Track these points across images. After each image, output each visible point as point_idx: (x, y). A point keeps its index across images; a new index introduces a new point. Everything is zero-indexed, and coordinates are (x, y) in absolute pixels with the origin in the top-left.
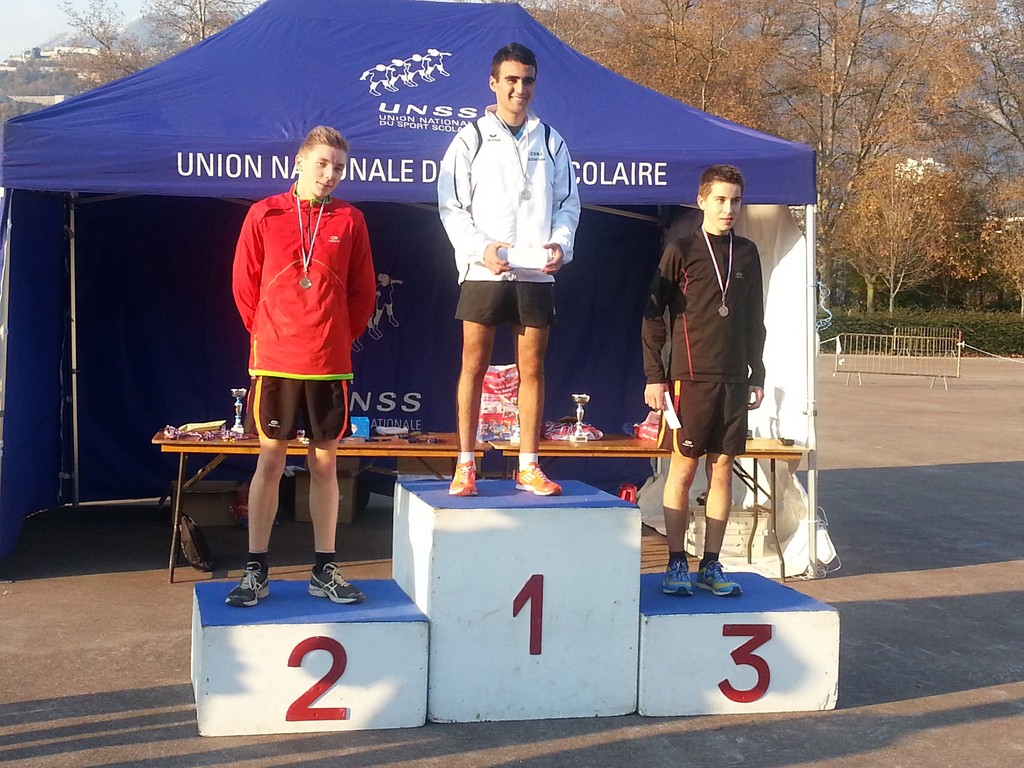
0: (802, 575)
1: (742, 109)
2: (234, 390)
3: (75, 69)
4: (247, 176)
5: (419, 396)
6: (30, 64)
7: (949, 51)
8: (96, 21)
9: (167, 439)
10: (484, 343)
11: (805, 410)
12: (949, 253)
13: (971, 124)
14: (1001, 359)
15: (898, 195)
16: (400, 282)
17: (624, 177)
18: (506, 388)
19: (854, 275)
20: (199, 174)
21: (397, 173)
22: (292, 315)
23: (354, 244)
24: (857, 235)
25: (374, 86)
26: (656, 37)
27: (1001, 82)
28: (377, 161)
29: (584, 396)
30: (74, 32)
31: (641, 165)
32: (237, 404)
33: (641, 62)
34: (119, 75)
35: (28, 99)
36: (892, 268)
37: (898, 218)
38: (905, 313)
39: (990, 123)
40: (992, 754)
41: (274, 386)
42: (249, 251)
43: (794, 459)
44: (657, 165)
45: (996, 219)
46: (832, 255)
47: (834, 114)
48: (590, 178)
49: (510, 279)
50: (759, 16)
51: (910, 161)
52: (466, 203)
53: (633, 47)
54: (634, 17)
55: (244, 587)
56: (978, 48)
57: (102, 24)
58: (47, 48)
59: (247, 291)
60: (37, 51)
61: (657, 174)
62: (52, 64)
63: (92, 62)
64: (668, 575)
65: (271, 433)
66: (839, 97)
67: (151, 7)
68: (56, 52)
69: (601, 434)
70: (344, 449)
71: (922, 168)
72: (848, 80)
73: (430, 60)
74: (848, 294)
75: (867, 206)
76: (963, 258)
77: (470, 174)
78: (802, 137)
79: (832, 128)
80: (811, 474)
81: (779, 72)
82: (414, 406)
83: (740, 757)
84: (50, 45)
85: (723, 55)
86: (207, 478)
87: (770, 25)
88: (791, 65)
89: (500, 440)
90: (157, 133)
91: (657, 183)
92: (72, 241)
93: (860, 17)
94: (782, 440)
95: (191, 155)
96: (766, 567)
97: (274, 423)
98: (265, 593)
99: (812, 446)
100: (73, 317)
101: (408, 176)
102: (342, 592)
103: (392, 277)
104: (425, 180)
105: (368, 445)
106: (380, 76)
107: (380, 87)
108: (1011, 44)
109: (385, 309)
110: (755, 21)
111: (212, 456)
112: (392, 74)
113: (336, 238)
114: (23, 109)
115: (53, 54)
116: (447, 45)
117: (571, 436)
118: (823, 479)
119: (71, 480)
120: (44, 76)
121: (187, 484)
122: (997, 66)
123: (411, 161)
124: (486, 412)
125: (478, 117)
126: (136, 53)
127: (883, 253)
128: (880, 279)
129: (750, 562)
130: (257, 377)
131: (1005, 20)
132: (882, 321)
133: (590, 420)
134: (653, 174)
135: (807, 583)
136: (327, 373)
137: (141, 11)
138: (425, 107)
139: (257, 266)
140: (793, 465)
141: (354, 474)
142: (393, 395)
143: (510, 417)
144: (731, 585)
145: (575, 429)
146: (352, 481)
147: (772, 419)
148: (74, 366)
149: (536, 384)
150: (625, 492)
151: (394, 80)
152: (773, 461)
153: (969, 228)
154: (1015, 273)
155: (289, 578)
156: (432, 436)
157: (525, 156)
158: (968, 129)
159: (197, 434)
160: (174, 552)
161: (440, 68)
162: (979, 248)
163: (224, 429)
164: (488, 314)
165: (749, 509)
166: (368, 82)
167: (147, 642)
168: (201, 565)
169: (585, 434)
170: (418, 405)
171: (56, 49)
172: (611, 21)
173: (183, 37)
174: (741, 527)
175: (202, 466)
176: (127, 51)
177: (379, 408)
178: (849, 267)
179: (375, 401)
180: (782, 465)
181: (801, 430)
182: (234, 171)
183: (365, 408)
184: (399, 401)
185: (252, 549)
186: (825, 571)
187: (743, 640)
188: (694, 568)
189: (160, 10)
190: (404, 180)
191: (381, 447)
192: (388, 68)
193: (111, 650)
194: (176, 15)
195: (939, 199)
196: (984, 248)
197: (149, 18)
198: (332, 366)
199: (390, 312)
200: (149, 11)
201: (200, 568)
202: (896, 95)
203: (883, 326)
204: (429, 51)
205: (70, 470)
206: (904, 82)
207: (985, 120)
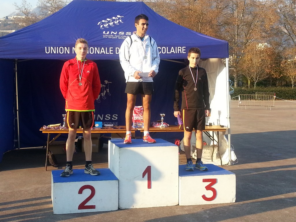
0: (227, 164)
1: (211, 30)
2: (63, 115)
3: (18, 22)
4: (65, 53)
5: (117, 115)
6: (5, 21)
7: (270, 12)
8: (24, 8)
9: (44, 129)
10: (133, 100)
11: (227, 117)
12: (271, 70)
13: (277, 33)
14: (286, 101)
15: (256, 54)
16: (111, 82)
17: (174, 51)
18: (141, 112)
19: (244, 77)
20: (51, 53)
21: (108, 51)
22: (77, 93)
23: (94, 73)
24: (245, 66)
25: (101, 26)
26: (186, 9)
27: (285, 21)
28: (103, 48)
29: (164, 114)
30: (17, 11)
31: (178, 47)
32: (64, 119)
33: (182, 17)
34: (31, 24)
35: (5, 31)
36: (255, 75)
37: (257, 61)
38: (260, 88)
39: (283, 32)
40: (279, 214)
41: (72, 114)
42: (64, 75)
43: (224, 131)
44: (183, 47)
45: (285, 60)
46: (238, 72)
47: (238, 31)
48: (164, 52)
49: (141, 81)
50: (216, 3)
51: (260, 44)
52: (128, 59)
53: (179, 12)
54: (179, 4)
55: (66, 171)
56: (279, 11)
57: (25, 9)
58: (10, 16)
59: (64, 87)
60: (7, 17)
61: (183, 50)
62: (12, 21)
63: (23, 20)
64: (187, 165)
65: (72, 127)
66: (239, 26)
67: (39, 4)
68: (12, 17)
69: (169, 125)
70: (95, 131)
71: (263, 46)
72: (241, 21)
73: (117, 18)
74: (243, 83)
75: (247, 57)
76: (276, 72)
77: (129, 51)
78: (228, 38)
79: (237, 35)
80: (229, 135)
81: (221, 19)
82: (116, 118)
83: (207, 216)
84: (11, 15)
85: (205, 14)
86: (56, 140)
87: (219, 5)
88: (225, 17)
89: (140, 127)
90: (39, 41)
91: (183, 53)
92: (16, 73)
93: (245, 3)
94: (220, 126)
95: (49, 47)
96: (216, 162)
97: (73, 124)
98: (72, 173)
99: (229, 127)
100: (17, 95)
101: (111, 52)
102: (94, 172)
103: (109, 81)
104: (116, 53)
105: (102, 130)
106: (103, 23)
107: (103, 27)
108: (288, 9)
109: (107, 91)
110: (215, 4)
111: (57, 134)
112: (107, 23)
113: (89, 71)
114: (3, 34)
115: (12, 18)
116: (123, 14)
117: (160, 126)
118: (233, 137)
119: (17, 142)
120: (9, 25)
121: (50, 142)
122: (285, 16)
123: (112, 48)
124: (135, 119)
125: (131, 35)
126: (36, 17)
127: (252, 71)
128: (252, 78)
129: (212, 161)
130: (67, 111)
131: (287, 3)
132: (252, 90)
133: (165, 121)
134: (182, 50)
135: (228, 167)
136: (88, 110)
137: (37, 5)
138: (116, 32)
139: (67, 80)
140: (224, 133)
141: (99, 138)
142: (110, 115)
143: (142, 121)
144: (205, 167)
145: (161, 124)
146: (98, 140)
147: (218, 120)
148: (18, 109)
149: (148, 111)
150: (176, 142)
151: (107, 24)
152: (218, 132)
153: (277, 63)
154: (290, 76)
155: (79, 169)
156: (120, 127)
157: (144, 46)
158: (276, 34)
159: (52, 128)
160: (47, 162)
161: (121, 21)
162: (280, 69)
163: (60, 126)
164: (134, 91)
165: (212, 146)
166: (100, 25)
167: (39, 188)
168: (55, 165)
169: (164, 125)
170: (117, 118)
171: (13, 17)
172: (172, 5)
173: (49, 12)
174: (210, 151)
175: (54, 137)
176: (33, 17)
177: (106, 119)
178: (243, 75)
179: (104, 117)
180: (221, 133)
181: (226, 123)
182: (61, 52)
183: (102, 119)
184: (111, 117)
185: (68, 160)
186: (233, 163)
187: (209, 183)
188: (194, 163)
189: (42, 4)
190: (110, 53)
191: (105, 130)
192: (106, 21)
193: (29, 190)
194: (47, 6)
195: (268, 55)
196: (282, 69)
197: (39, 7)
198: (89, 107)
199: (108, 91)
200: (39, 5)
201: (54, 166)
202: (255, 25)
203: (253, 92)
204: (117, 16)
205: (17, 139)
206: (258, 21)
207: (281, 32)
